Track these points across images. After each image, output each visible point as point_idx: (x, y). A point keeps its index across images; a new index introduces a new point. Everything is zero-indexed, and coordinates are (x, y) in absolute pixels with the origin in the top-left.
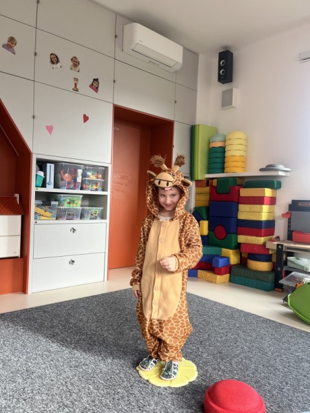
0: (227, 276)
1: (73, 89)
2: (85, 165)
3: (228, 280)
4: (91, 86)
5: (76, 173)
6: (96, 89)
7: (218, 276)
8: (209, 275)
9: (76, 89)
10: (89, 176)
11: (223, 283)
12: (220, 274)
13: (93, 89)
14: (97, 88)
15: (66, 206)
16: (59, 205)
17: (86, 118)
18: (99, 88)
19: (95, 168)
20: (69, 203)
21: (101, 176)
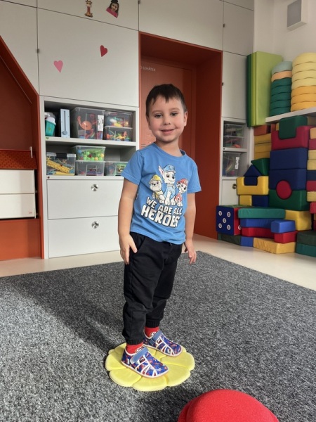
0: (292, 245)
1: (86, 15)
2: (106, 110)
3: (292, 249)
4: (109, 9)
5: (96, 119)
6: (116, 13)
7: (279, 245)
8: (267, 243)
9: (89, 15)
10: (112, 124)
11: (285, 254)
12: (281, 242)
13: (112, 14)
14: (117, 11)
15: (86, 159)
16: (77, 158)
17: (104, 51)
18: (119, 11)
19: (120, 114)
20: (90, 156)
21: (127, 123)
